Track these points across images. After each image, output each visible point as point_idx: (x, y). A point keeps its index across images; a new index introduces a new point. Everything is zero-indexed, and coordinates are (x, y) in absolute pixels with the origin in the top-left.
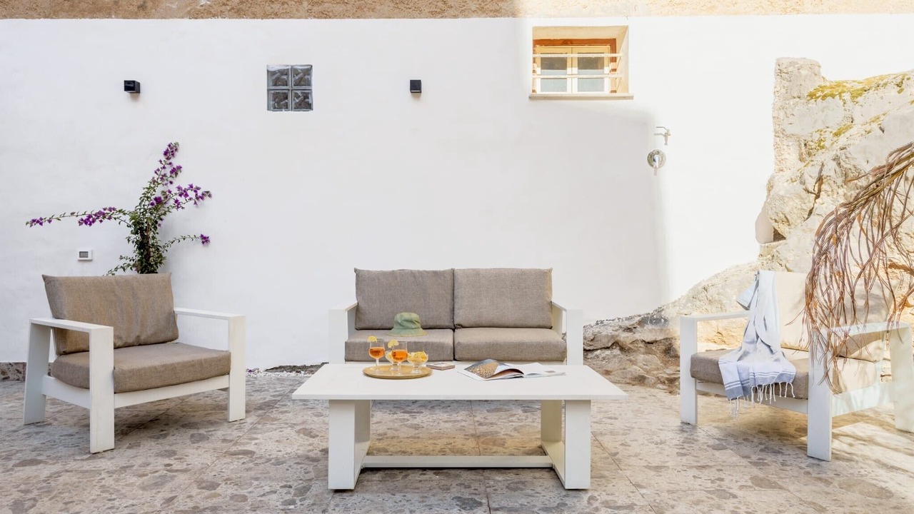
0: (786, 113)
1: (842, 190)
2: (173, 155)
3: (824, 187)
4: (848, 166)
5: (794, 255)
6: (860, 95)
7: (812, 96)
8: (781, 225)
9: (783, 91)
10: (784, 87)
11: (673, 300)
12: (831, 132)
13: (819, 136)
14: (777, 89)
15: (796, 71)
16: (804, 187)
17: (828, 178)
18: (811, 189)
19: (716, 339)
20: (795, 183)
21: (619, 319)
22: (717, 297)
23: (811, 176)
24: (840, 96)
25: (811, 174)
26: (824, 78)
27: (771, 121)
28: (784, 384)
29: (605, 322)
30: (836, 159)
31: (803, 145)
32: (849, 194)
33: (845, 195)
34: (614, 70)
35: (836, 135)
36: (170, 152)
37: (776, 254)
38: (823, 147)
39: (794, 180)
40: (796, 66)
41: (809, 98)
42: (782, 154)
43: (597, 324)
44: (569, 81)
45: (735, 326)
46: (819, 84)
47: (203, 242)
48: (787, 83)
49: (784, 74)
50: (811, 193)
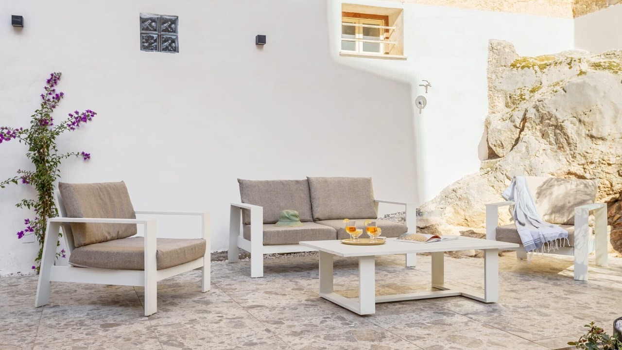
0: (496, 76)
1: (539, 126)
2: (55, 83)
3: (527, 124)
4: (544, 112)
5: (511, 168)
6: (545, 68)
7: (513, 66)
8: (497, 148)
9: (494, 61)
10: (495, 59)
11: (431, 199)
12: (528, 90)
13: (520, 92)
14: (489, 60)
15: (502, 49)
16: (514, 124)
17: (530, 119)
18: (518, 126)
19: (463, 223)
20: (507, 121)
21: (399, 213)
22: (465, 196)
23: (518, 118)
24: (533, 68)
25: (518, 116)
26: (518, 55)
27: (486, 80)
28: (563, 239)
29: (391, 216)
30: (536, 107)
31: (509, 97)
32: (544, 129)
33: (540, 130)
34: (387, 38)
35: (533, 91)
36: (54, 80)
37: (498, 167)
38: (524, 99)
39: (505, 119)
40: (502, 45)
41: (512, 67)
42: (494, 102)
43: (385, 217)
44: (357, 43)
45: (476, 214)
46: (516, 58)
47: (85, 159)
48: (497, 56)
49: (494, 50)
50: (518, 128)
